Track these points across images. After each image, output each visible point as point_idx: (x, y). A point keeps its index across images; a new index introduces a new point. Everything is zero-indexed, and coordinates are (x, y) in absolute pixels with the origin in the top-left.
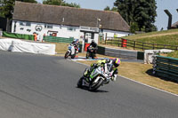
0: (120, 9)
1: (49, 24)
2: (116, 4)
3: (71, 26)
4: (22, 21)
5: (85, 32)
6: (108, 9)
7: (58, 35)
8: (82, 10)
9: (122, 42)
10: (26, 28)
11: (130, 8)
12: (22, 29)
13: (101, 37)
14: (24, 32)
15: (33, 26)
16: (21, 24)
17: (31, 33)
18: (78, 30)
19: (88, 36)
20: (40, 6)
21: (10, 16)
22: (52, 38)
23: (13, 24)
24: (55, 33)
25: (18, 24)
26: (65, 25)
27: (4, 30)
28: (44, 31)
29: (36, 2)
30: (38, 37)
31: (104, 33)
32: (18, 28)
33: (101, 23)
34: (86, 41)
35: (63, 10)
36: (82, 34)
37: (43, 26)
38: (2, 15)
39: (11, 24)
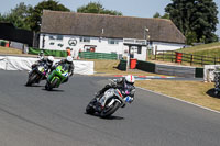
0: (173, 16)
1: (85, 37)
2: (167, 10)
3: (113, 39)
4: (52, 35)
5: (130, 46)
6: (157, 16)
7: (96, 51)
8: (125, 18)
9: (176, 57)
10: (57, 42)
11: (185, 14)
12: (52, 44)
13: (149, 51)
14: (55, 47)
15: (66, 40)
16: (51, 38)
17: (63, 49)
18: (121, 43)
19: (134, 50)
20: (74, 14)
21: (37, 28)
22: (90, 54)
23: (41, 38)
24: (93, 48)
25: (47, 38)
26: (105, 37)
27: (30, 45)
28: (80, 46)
29: (69, 10)
30: (72, 52)
31: (154, 46)
32: (48, 43)
33: (150, 33)
34: (132, 56)
35: (103, 19)
36: (127, 48)
37: (78, 39)
38: (27, 27)
39: (38, 38)
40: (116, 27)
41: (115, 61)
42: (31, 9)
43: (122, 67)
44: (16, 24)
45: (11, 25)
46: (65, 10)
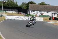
3: (48, 11)
4: (32, 11)
7: (44, 15)
8: (51, 6)
10: (33, 12)
12: (32, 13)
14: (33, 14)
15: (35, 12)
17: (35, 14)
18: (50, 13)
21: (28, 9)
22: (42, 16)
23: (29, 11)
24: (43, 14)
26: (46, 11)
27: (26, 13)
29: (36, 4)
32: (31, 13)
33: (57, 10)
35: (45, 6)
36: (52, 14)
37: (39, 12)
38: (25, 8)
39: (28, 12)
40: (49, 8)
41: (48, 18)
42: (26, 4)
43: (50, 19)
44: (22, 8)
45: (21, 8)
46: (35, 4)
